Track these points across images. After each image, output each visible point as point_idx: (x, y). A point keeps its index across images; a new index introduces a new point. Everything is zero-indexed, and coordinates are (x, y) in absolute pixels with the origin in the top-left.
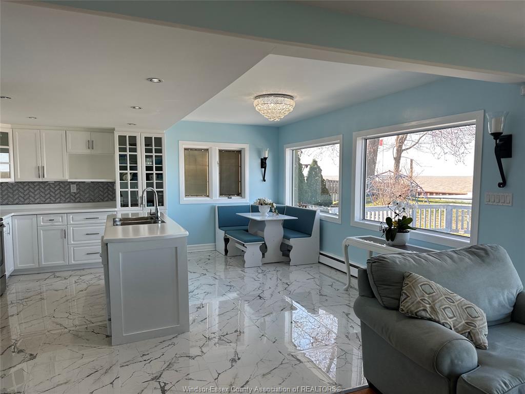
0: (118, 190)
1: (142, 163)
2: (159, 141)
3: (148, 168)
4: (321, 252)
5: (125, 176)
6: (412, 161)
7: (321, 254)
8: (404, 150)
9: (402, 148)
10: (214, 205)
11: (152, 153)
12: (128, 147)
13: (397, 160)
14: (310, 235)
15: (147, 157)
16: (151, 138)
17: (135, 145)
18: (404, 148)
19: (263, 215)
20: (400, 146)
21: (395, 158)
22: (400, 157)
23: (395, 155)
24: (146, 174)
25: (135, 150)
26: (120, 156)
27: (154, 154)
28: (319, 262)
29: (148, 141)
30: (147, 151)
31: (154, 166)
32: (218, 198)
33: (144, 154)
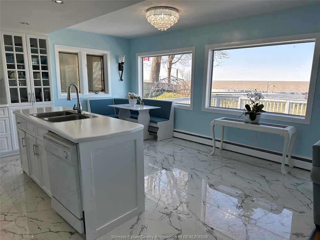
0: (8, 87)
1: (29, 63)
2: (43, 43)
3: (35, 67)
4: (175, 130)
5: (13, 74)
6: (177, 70)
7: (174, 131)
8: (174, 63)
9: (172, 62)
10: (86, 99)
11: (37, 53)
12: (14, 46)
13: (170, 69)
14: (168, 119)
15: (33, 56)
16: (36, 39)
17: (21, 45)
18: (173, 62)
19: (133, 106)
20: (171, 61)
21: (168, 68)
22: (171, 68)
23: (169, 67)
24: (34, 72)
25: (21, 50)
26: (7, 55)
27: (39, 55)
28: (173, 137)
29: (33, 42)
30: (33, 51)
31: (40, 65)
32: (88, 94)
33: (30, 54)
